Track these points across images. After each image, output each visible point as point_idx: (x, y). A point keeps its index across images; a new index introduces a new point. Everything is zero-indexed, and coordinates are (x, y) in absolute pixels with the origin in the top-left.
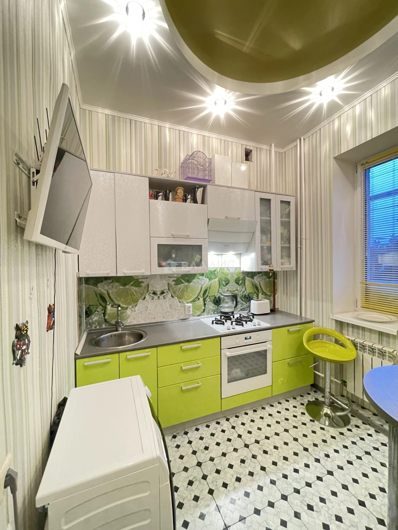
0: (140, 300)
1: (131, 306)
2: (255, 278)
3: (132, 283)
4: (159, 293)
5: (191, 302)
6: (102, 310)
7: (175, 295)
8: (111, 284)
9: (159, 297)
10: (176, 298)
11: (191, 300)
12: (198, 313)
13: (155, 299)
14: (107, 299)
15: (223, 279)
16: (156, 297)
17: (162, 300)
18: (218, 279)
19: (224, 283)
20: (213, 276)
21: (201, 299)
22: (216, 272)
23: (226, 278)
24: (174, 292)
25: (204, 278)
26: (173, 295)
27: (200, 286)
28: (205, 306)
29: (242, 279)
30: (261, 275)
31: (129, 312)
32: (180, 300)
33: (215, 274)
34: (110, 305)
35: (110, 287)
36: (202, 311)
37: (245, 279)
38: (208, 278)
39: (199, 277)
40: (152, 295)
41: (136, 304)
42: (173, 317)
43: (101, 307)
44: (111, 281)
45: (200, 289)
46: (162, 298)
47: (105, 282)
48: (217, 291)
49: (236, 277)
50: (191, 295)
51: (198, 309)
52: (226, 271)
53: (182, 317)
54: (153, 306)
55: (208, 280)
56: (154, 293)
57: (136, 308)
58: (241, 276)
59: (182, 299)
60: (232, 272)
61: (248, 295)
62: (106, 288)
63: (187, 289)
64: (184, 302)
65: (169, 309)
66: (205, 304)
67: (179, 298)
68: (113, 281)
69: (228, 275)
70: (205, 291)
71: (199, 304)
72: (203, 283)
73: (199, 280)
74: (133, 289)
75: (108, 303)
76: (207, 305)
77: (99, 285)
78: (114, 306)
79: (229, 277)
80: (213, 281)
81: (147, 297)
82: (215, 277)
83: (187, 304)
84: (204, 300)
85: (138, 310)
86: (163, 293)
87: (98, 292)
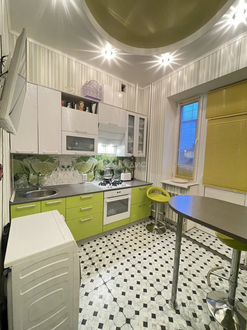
0: (53, 171)
1: (47, 175)
2: (124, 160)
3: (48, 160)
4: (66, 167)
5: (86, 173)
6: (27, 177)
7: (77, 168)
8: (33, 160)
9: (66, 169)
10: (77, 170)
11: (87, 172)
12: (91, 179)
13: (63, 170)
14: (30, 169)
15: (106, 160)
16: (64, 170)
17: (68, 172)
18: (103, 160)
19: (106, 162)
20: (100, 158)
21: (93, 172)
22: (102, 156)
23: (107, 160)
24: (76, 167)
25: (94, 159)
26: (75, 169)
27: (92, 164)
28: (95, 176)
29: (117, 161)
30: (127, 159)
31: (45, 178)
32: (80, 172)
33: (101, 157)
34: (32, 173)
35: (32, 161)
36: (93, 178)
37: (118, 161)
38: (97, 159)
39: (92, 158)
40: (62, 168)
41: (50, 173)
42: (75, 182)
43: (25, 174)
44: (33, 157)
45: (92, 166)
46: (68, 170)
47: (28, 158)
48: (102, 167)
49: (113, 159)
50: (86, 169)
51: (90, 178)
52: (108, 156)
53: (80, 182)
54: (62, 175)
55: (97, 160)
56: (63, 167)
57: (51, 176)
58: (116, 159)
59: (81, 171)
60: (111, 157)
61: (120, 170)
62: (30, 162)
63: (84, 165)
64: (82, 173)
65: (72, 177)
66: (95, 175)
67: (79, 170)
68: (34, 158)
69: (109, 158)
70: (95, 167)
71: (91, 174)
72: (94, 162)
73: (91, 160)
74: (48, 163)
75: (31, 172)
76: (96, 175)
77: (24, 160)
78: (35, 174)
79: (109, 159)
80: (100, 161)
81: (58, 169)
82: (101, 159)
83: (84, 174)
84: (94, 172)
85: (52, 177)
86: (68, 167)
87: (24, 164)
